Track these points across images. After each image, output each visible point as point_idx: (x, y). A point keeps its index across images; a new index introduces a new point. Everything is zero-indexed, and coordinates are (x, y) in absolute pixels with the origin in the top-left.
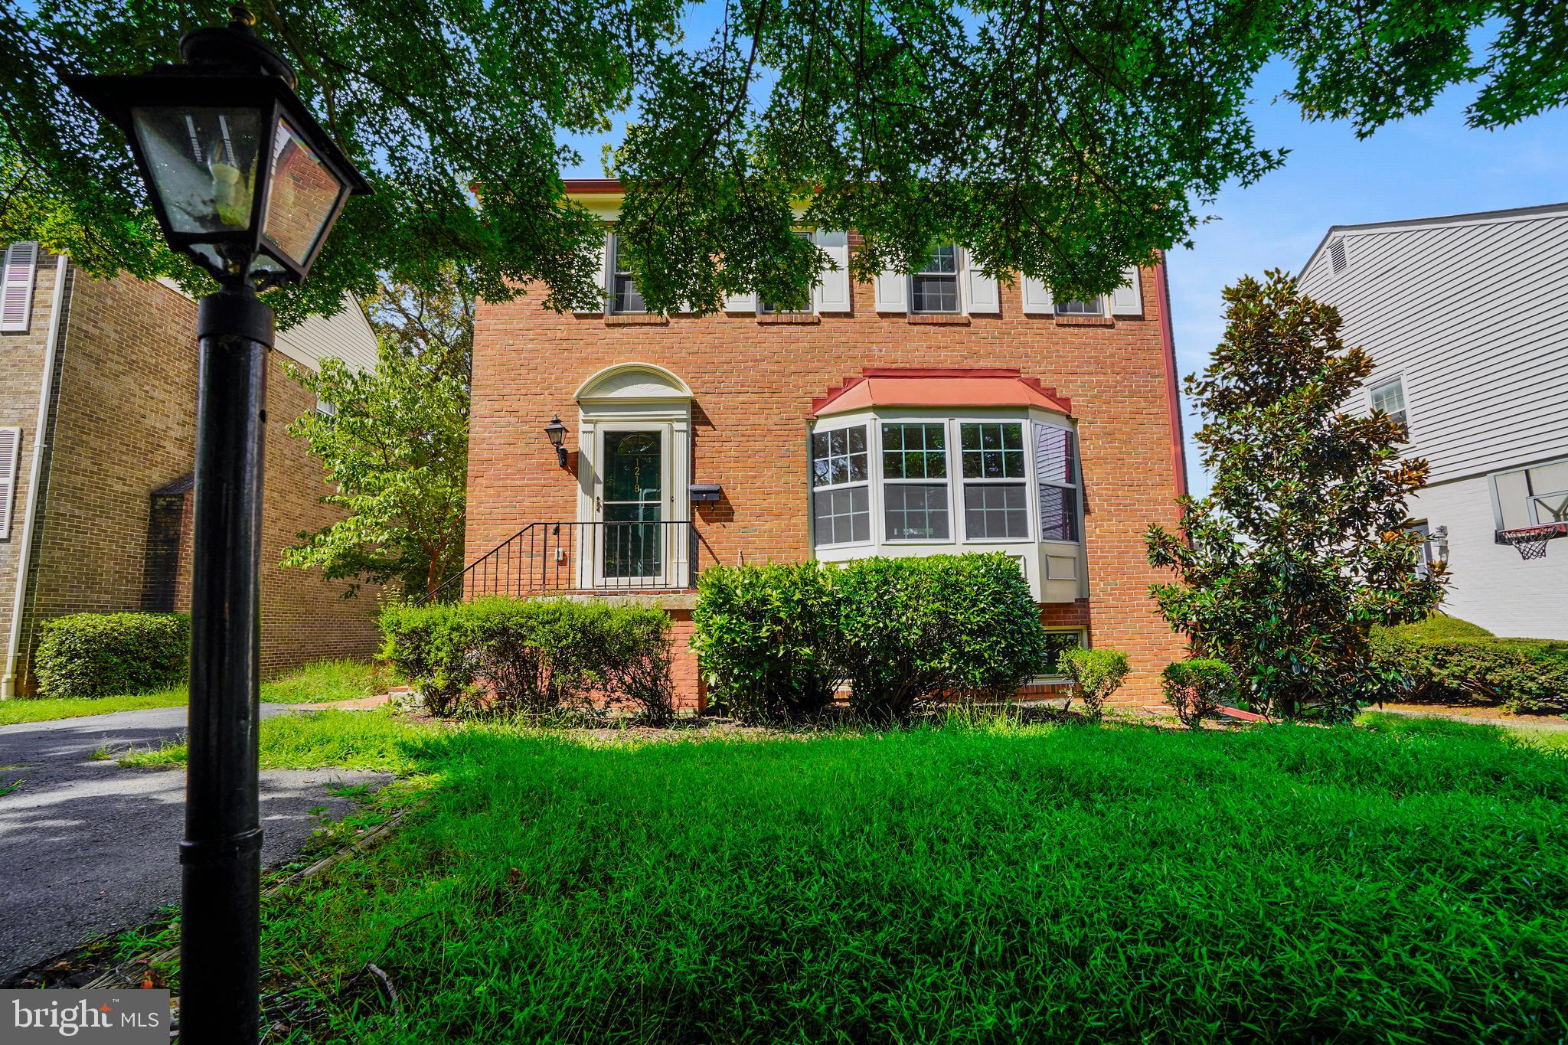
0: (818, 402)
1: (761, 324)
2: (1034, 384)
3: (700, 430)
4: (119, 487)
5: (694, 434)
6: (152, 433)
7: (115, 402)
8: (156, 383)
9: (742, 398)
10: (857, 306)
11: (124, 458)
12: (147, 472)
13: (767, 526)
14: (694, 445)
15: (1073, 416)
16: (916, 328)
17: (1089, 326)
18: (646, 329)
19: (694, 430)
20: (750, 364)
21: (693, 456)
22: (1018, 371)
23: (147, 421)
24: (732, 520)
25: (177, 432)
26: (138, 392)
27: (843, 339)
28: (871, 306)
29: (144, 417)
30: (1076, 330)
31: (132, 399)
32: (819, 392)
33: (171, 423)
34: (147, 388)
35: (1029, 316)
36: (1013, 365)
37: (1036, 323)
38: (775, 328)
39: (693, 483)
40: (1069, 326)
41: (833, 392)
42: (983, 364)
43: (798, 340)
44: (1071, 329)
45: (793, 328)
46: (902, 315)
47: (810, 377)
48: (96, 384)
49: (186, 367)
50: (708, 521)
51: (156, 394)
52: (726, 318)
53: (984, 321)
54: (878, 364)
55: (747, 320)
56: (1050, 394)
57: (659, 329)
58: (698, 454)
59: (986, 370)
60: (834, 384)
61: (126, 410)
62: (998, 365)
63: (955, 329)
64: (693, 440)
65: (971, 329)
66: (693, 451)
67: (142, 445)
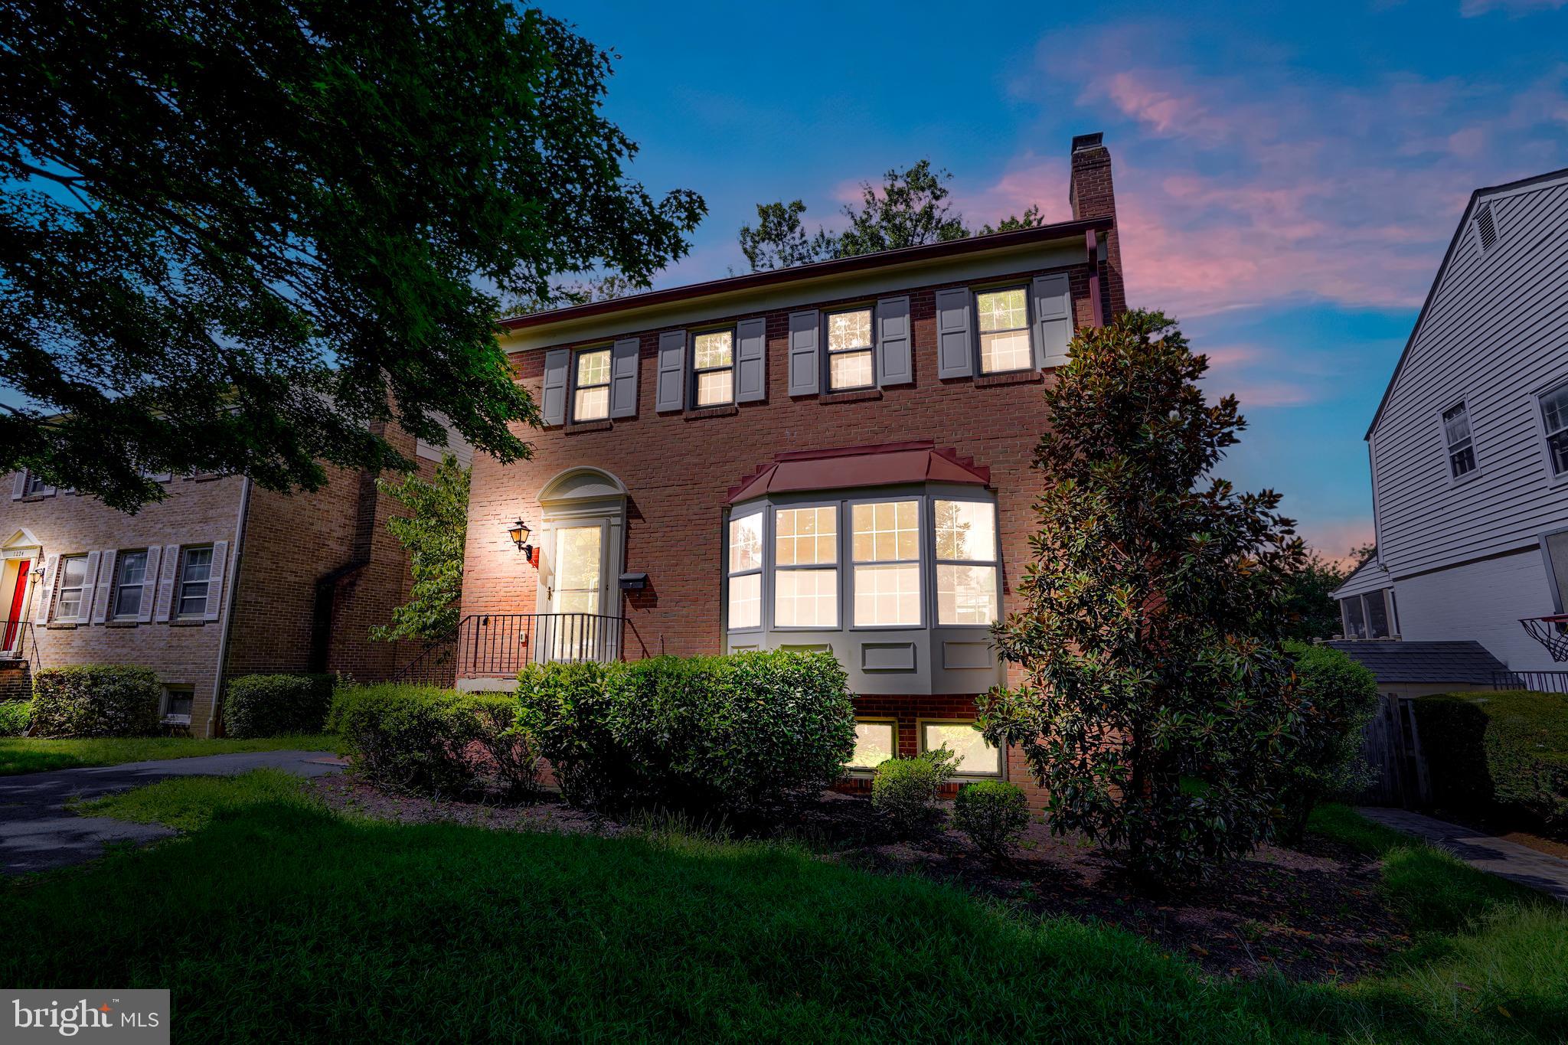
0: (732, 491)
1: (687, 420)
2: (950, 454)
3: (634, 523)
4: (292, 578)
5: (628, 528)
6: (319, 535)
7: (290, 516)
8: (322, 498)
9: (669, 491)
10: (772, 393)
11: (296, 556)
12: (314, 566)
13: (685, 612)
14: (627, 537)
15: (993, 486)
16: (827, 408)
17: (1013, 384)
18: (594, 435)
19: (628, 523)
20: (677, 459)
21: (626, 547)
22: (932, 442)
23: (314, 527)
24: (655, 606)
25: (340, 533)
26: (307, 506)
27: (758, 427)
28: (786, 391)
29: (312, 524)
30: (998, 390)
31: (303, 512)
32: (734, 480)
33: (333, 526)
34: (315, 503)
35: (945, 381)
36: (926, 437)
37: (953, 388)
38: (698, 423)
39: (625, 571)
40: (991, 386)
41: (746, 480)
42: (894, 438)
43: (718, 433)
44: (993, 390)
45: (714, 421)
46: (814, 397)
47: (727, 467)
48: (275, 505)
49: (346, 483)
50: (636, 607)
51: (322, 507)
52: (658, 418)
53: (897, 392)
54: (790, 449)
55: (675, 418)
56: (968, 465)
57: (605, 434)
58: (630, 545)
59: (897, 444)
60: (747, 473)
61: (297, 521)
62: (909, 437)
63: (866, 404)
64: (627, 533)
65: (883, 403)
66: (627, 543)
67: (311, 546)
